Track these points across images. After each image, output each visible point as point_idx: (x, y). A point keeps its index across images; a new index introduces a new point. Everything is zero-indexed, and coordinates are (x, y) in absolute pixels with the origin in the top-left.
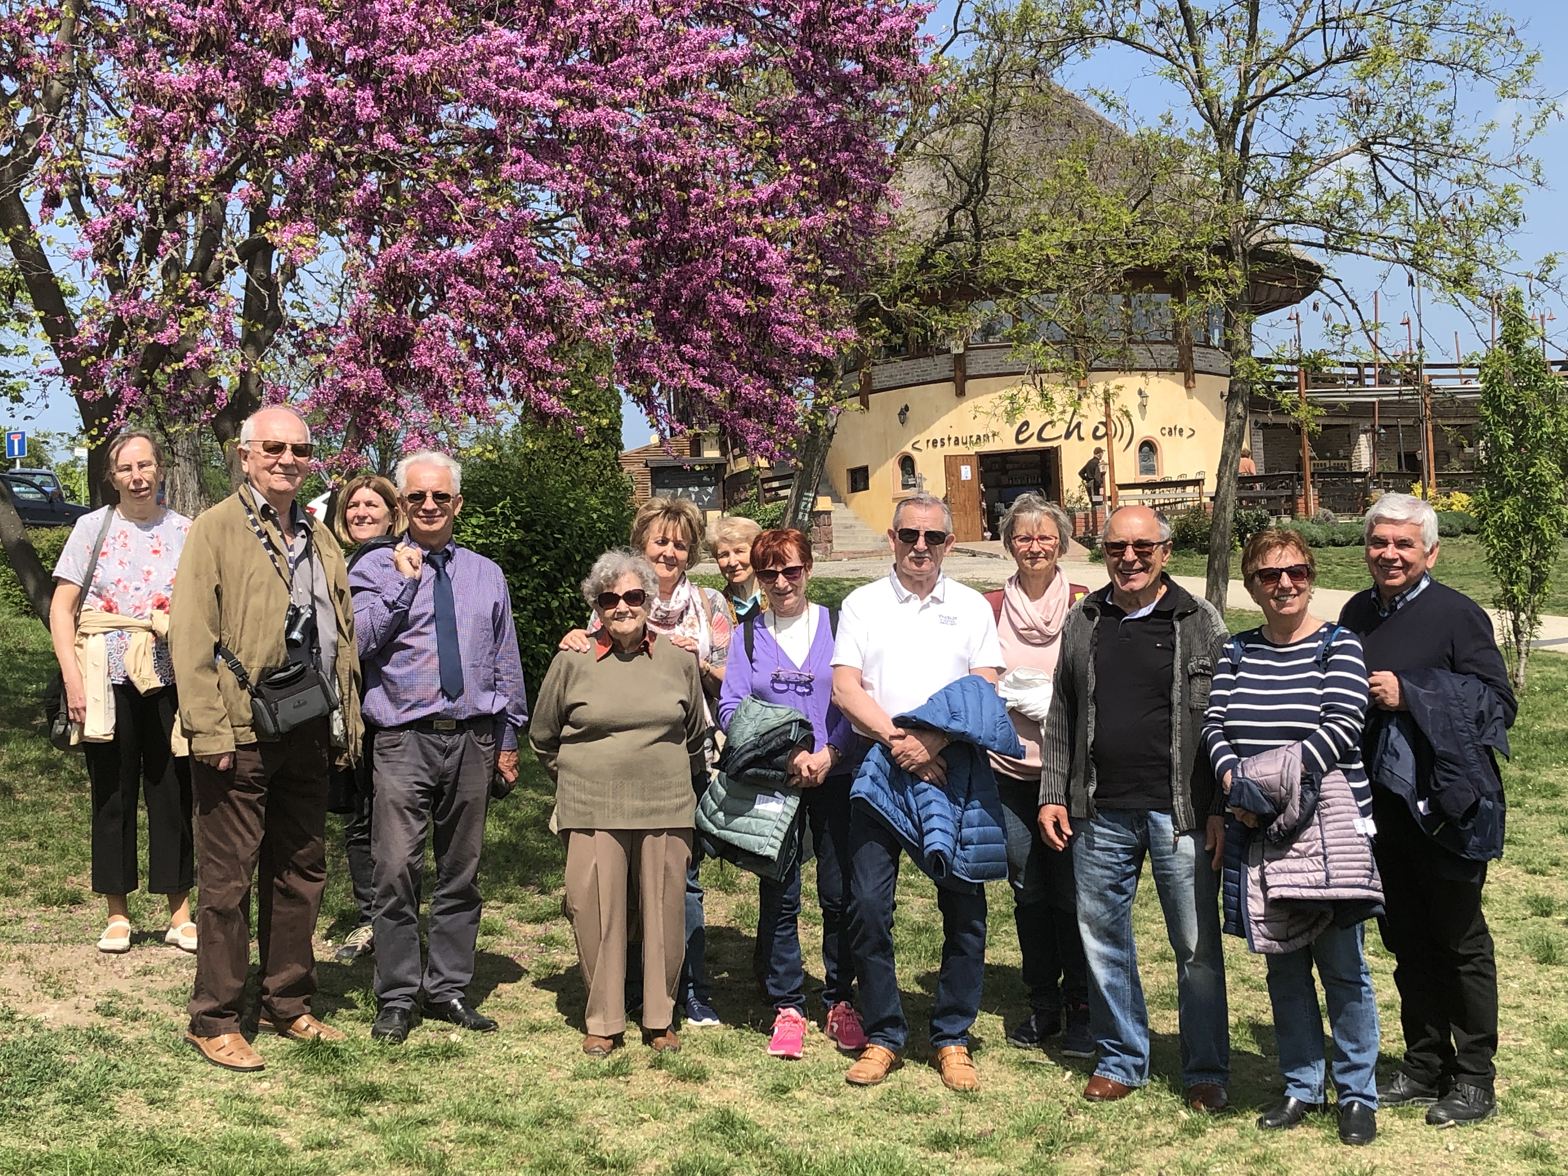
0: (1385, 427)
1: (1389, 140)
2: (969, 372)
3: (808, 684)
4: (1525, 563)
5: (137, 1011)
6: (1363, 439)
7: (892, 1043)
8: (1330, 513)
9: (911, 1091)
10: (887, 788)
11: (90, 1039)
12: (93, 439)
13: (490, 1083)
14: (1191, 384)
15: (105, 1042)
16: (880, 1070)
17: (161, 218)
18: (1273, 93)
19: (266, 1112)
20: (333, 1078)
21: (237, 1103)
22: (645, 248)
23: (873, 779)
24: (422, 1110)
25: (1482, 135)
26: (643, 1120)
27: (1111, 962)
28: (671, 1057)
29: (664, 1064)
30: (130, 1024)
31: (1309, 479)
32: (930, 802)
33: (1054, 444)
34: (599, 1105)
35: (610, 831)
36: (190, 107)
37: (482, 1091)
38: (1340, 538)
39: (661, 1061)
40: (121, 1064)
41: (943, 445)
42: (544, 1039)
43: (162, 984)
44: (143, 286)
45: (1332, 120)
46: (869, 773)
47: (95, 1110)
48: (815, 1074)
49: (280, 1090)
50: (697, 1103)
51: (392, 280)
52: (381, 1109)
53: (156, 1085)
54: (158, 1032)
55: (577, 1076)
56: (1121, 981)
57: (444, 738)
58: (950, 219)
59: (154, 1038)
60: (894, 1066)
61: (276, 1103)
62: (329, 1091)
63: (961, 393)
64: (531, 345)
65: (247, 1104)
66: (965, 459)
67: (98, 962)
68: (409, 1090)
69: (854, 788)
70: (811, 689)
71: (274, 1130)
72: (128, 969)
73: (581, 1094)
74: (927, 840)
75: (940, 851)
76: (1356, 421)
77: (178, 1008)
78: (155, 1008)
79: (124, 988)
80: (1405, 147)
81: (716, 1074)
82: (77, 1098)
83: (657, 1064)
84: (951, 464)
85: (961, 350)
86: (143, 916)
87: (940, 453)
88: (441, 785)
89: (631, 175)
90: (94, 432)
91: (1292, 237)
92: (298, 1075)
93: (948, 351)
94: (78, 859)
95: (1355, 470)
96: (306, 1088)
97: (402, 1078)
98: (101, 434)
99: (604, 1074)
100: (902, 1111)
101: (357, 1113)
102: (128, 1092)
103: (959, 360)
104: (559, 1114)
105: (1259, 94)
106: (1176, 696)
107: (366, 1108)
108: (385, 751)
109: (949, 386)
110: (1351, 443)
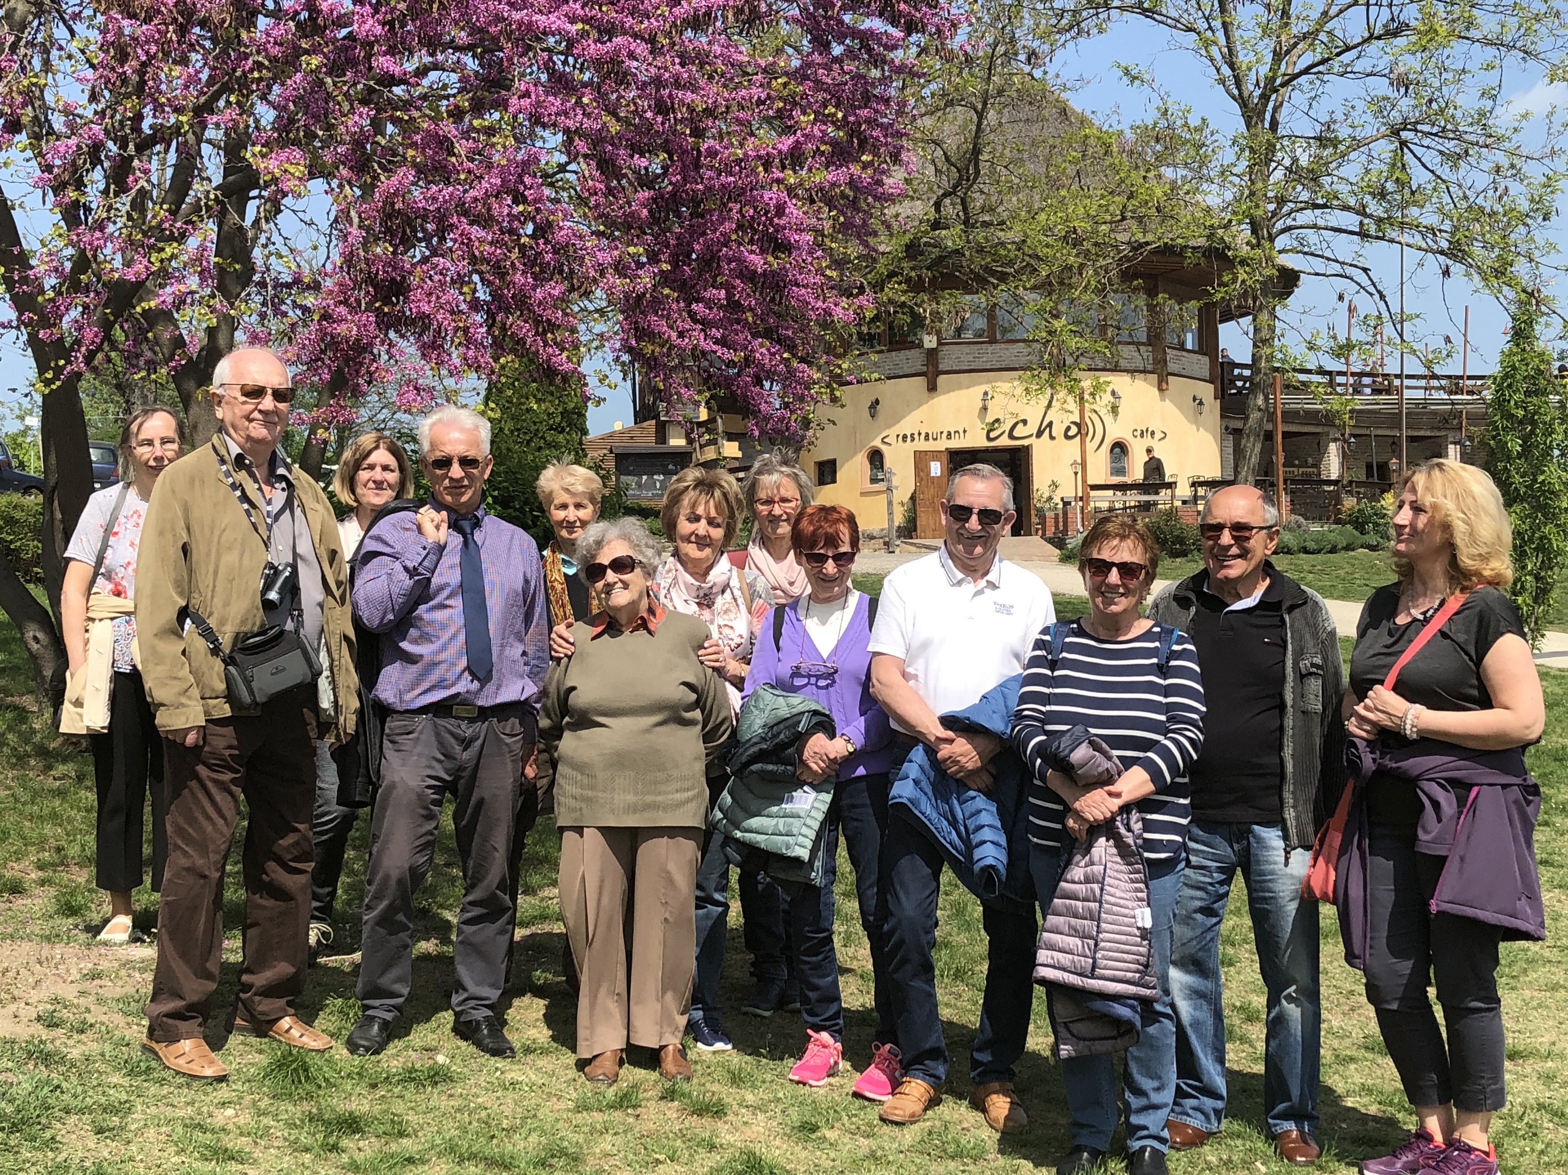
0: (1355, 436)
1: (1419, 127)
2: (941, 367)
3: (831, 675)
4: (1530, 573)
5: (84, 1022)
6: (1333, 448)
7: (930, 1076)
8: (1301, 520)
9: (954, 1130)
10: (930, 793)
11: (30, 1055)
12: (47, 383)
13: (484, 1114)
14: (1164, 386)
15: (47, 1058)
16: (918, 1108)
17: (131, 146)
18: (1306, 71)
19: (230, 1146)
20: (306, 1106)
21: (198, 1135)
22: (654, 200)
23: (916, 782)
24: (407, 1145)
25: (1516, 124)
26: (658, 1162)
27: (1196, 994)
28: (686, 1087)
29: (676, 1096)
30: (76, 1036)
31: (1281, 486)
32: (979, 812)
33: (1025, 442)
34: (606, 1144)
35: (598, 828)
36: (169, 20)
37: (475, 1124)
38: (1311, 545)
39: (673, 1092)
40: (64, 1085)
41: (913, 440)
42: (540, 1063)
43: (112, 989)
44: (109, 218)
45: (1361, 105)
46: (912, 776)
47: (33, 1139)
48: (845, 1109)
49: (246, 1119)
50: (717, 1141)
51: (389, 216)
52: (361, 1144)
53: (105, 1110)
54: (108, 1048)
55: (582, 1107)
56: (1206, 1016)
57: (464, 725)
58: (938, 206)
59: (103, 1055)
60: (933, 1102)
61: (242, 1134)
62: (302, 1121)
63: (932, 388)
64: (539, 294)
65: (209, 1135)
66: (935, 455)
67: (40, 963)
68: (392, 1121)
69: (894, 792)
70: (834, 682)
71: (240, 1167)
72: (74, 971)
73: (586, 1129)
74: (977, 854)
75: (992, 867)
76: (1326, 429)
77: (130, 1019)
78: (104, 1018)
79: (69, 993)
80: (1436, 135)
81: (735, 1107)
82: (14, 1125)
83: (669, 1095)
84: (921, 459)
85: (934, 345)
86: (89, 909)
87: (910, 447)
88: (457, 779)
89: (649, 115)
90: (49, 375)
91: (1321, 223)
92: (266, 1101)
93: (920, 345)
94: (20, 843)
95: (1324, 477)
96: (276, 1117)
97: (384, 1107)
98: (56, 378)
99: (610, 1106)
100: (944, 1155)
101: (334, 1148)
102: (73, 1119)
103: (932, 353)
104: (563, 1153)
105: (1289, 71)
106: (1289, 698)
107: (345, 1142)
108: (397, 738)
109: (921, 381)
110: (1320, 452)
